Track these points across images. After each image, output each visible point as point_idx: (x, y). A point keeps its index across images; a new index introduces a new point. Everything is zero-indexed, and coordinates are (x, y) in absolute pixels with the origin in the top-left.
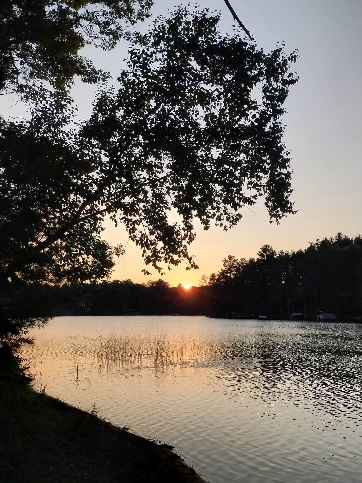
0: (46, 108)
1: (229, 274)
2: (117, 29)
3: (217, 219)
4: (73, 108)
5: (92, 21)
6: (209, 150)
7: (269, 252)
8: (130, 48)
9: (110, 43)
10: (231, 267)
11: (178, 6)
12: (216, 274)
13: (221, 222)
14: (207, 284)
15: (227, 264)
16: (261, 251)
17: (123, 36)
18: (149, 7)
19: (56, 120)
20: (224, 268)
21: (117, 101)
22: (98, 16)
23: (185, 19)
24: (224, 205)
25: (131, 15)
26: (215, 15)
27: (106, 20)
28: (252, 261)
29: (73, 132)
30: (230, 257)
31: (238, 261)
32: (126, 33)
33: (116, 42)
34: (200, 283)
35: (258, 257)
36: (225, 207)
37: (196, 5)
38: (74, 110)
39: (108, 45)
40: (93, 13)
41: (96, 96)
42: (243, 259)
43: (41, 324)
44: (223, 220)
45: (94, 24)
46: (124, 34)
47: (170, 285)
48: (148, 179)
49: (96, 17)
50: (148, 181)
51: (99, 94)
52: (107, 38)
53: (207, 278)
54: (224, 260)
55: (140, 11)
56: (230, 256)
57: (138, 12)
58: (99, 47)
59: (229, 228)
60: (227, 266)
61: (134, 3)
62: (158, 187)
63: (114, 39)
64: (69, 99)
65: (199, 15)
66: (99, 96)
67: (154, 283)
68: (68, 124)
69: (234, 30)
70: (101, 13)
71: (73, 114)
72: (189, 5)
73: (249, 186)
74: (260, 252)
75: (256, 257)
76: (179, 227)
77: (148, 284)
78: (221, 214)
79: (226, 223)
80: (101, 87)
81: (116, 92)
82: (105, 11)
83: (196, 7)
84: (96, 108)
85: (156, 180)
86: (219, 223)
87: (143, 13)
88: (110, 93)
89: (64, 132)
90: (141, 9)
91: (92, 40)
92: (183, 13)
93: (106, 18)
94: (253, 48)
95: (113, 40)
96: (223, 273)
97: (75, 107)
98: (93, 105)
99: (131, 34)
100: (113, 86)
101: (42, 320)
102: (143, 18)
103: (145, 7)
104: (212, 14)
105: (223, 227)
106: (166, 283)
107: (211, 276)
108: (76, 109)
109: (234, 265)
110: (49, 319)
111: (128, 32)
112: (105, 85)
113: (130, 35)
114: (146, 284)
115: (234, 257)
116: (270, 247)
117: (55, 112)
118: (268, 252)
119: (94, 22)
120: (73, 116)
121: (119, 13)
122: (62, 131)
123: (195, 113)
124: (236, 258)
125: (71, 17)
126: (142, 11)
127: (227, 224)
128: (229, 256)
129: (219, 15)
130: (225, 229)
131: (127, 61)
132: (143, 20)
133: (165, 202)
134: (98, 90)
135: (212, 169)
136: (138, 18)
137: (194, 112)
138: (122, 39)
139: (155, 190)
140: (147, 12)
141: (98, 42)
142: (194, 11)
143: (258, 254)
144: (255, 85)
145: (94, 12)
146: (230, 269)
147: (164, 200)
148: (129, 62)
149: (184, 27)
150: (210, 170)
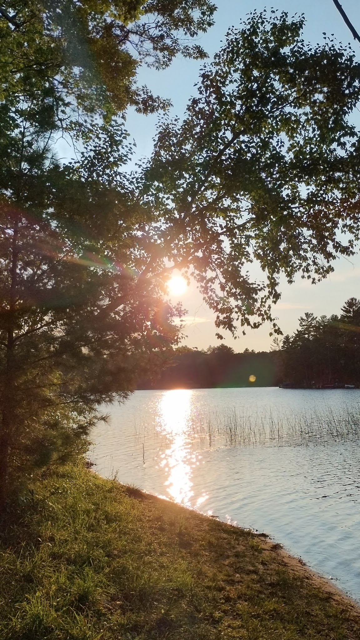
0: (99, 146)
1: (306, 336)
2: (173, 43)
3: (303, 270)
4: (130, 144)
5: (143, 36)
6: (295, 187)
7: (356, 307)
8: (201, 70)
9: (164, 60)
10: (309, 326)
11: (251, 13)
12: (290, 336)
13: (309, 274)
14: (280, 348)
15: (304, 323)
16: (346, 306)
17: (181, 51)
18: (212, 13)
19: (112, 159)
20: (300, 329)
21: (182, 135)
22: (150, 29)
23: (261, 28)
24: (314, 254)
25: (190, 25)
26: (297, 20)
27: (160, 33)
28: (334, 318)
29: (134, 175)
30: (307, 315)
31: (317, 319)
32: (185, 48)
33: (171, 59)
34: (272, 347)
35: (342, 313)
36: (314, 256)
37: (272, 9)
38: (132, 146)
39: (162, 63)
40: (144, 26)
41: (157, 129)
42: (324, 317)
43: (121, 399)
44: (311, 271)
45: (145, 39)
46: (182, 48)
47: (235, 351)
48: (225, 227)
49: (148, 30)
50: (225, 230)
51: (160, 126)
52: (160, 55)
53: (280, 341)
54: (300, 318)
55: (199, 20)
56: (308, 313)
57: (198, 20)
58: (152, 67)
59: (318, 282)
60: (304, 326)
61: (192, 10)
62: (237, 236)
63: (169, 55)
64: (125, 134)
65: (278, 22)
66: (160, 129)
67: (216, 349)
68: (125, 164)
69: (325, 38)
70: (154, 25)
71: (131, 151)
72: (265, 11)
73: (344, 230)
74: (344, 307)
75: (339, 313)
76: (263, 284)
77: (208, 351)
78: (309, 265)
79: (313, 275)
80: (162, 118)
81: (180, 123)
82: (158, 22)
83: (273, 12)
84: (157, 143)
85: (234, 228)
86: (306, 275)
87: (204, 21)
88: (173, 124)
89: (122, 174)
90: (202, 16)
91: (143, 58)
92: (259, 21)
93: (160, 31)
94: (350, 59)
95: (167, 56)
96: (300, 334)
97: (133, 143)
98: (154, 140)
99: (190, 49)
100: (177, 116)
101: (122, 394)
102: (204, 27)
103: (207, 13)
104: (293, 19)
105: (311, 280)
106: (230, 348)
107: (285, 339)
108: (135, 145)
109: (313, 325)
110: (129, 393)
111: (187, 46)
112: (167, 115)
113: (188, 50)
114: (206, 351)
115: (312, 314)
116: (357, 300)
117: (109, 150)
118: (354, 307)
119: (146, 37)
120: (132, 153)
121: (176, 23)
122: (119, 173)
123: (280, 145)
124: (315, 316)
125: (118, 32)
126: (203, 19)
127: (317, 276)
128: (305, 314)
129: (303, 19)
130: (313, 282)
131: (198, 86)
132: (205, 30)
133: (245, 253)
134: (159, 122)
135: (300, 211)
136: (198, 28)
137: (279, 143)
138: (179, 55)
139: (234, 239)
140: (209, 20)
141: (150, 60)
142: (271, 17)
143: (342, 309)
144: (355, 107)
145: (145, 24)
146: (307, 330)
147: (245, 252)
148: (201, 87)
149: (261, 38)
150: (298, 212)
